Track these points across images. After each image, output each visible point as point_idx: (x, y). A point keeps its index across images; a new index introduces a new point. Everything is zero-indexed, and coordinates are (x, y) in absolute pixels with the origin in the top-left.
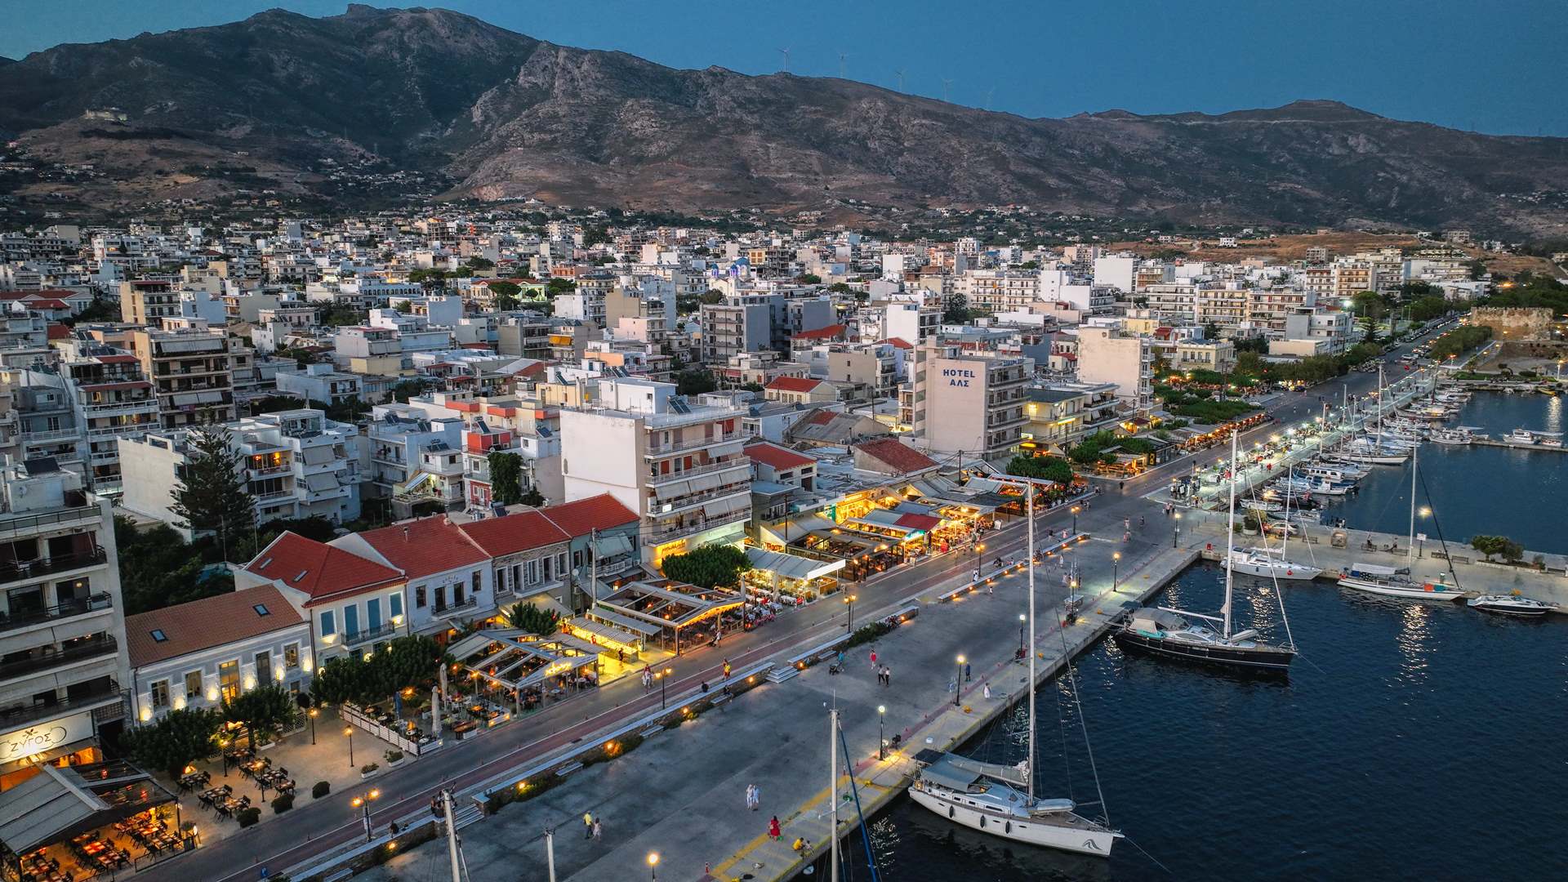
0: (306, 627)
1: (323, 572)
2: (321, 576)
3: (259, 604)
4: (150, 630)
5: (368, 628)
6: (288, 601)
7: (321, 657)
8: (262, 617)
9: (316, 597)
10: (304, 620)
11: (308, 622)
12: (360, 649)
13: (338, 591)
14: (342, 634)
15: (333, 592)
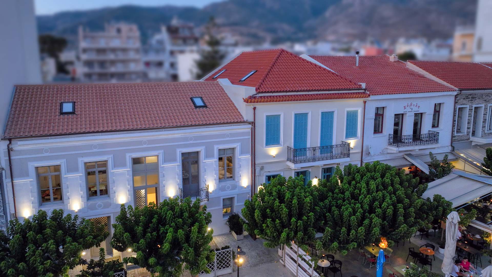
0: (247, 129)
1: (272, 70)
2: (269, 73)
3: (197, 96)
4: (62, 101)
5: (319, 145)
6: (231, 99)
7: (262, 172)
8: (198, 109)
9: (262, 92)
10: (245, 119)
11: (250, 123)
12: (308, 170)
13: (289, 91)
14: (288, 147)
15: (283, 92)
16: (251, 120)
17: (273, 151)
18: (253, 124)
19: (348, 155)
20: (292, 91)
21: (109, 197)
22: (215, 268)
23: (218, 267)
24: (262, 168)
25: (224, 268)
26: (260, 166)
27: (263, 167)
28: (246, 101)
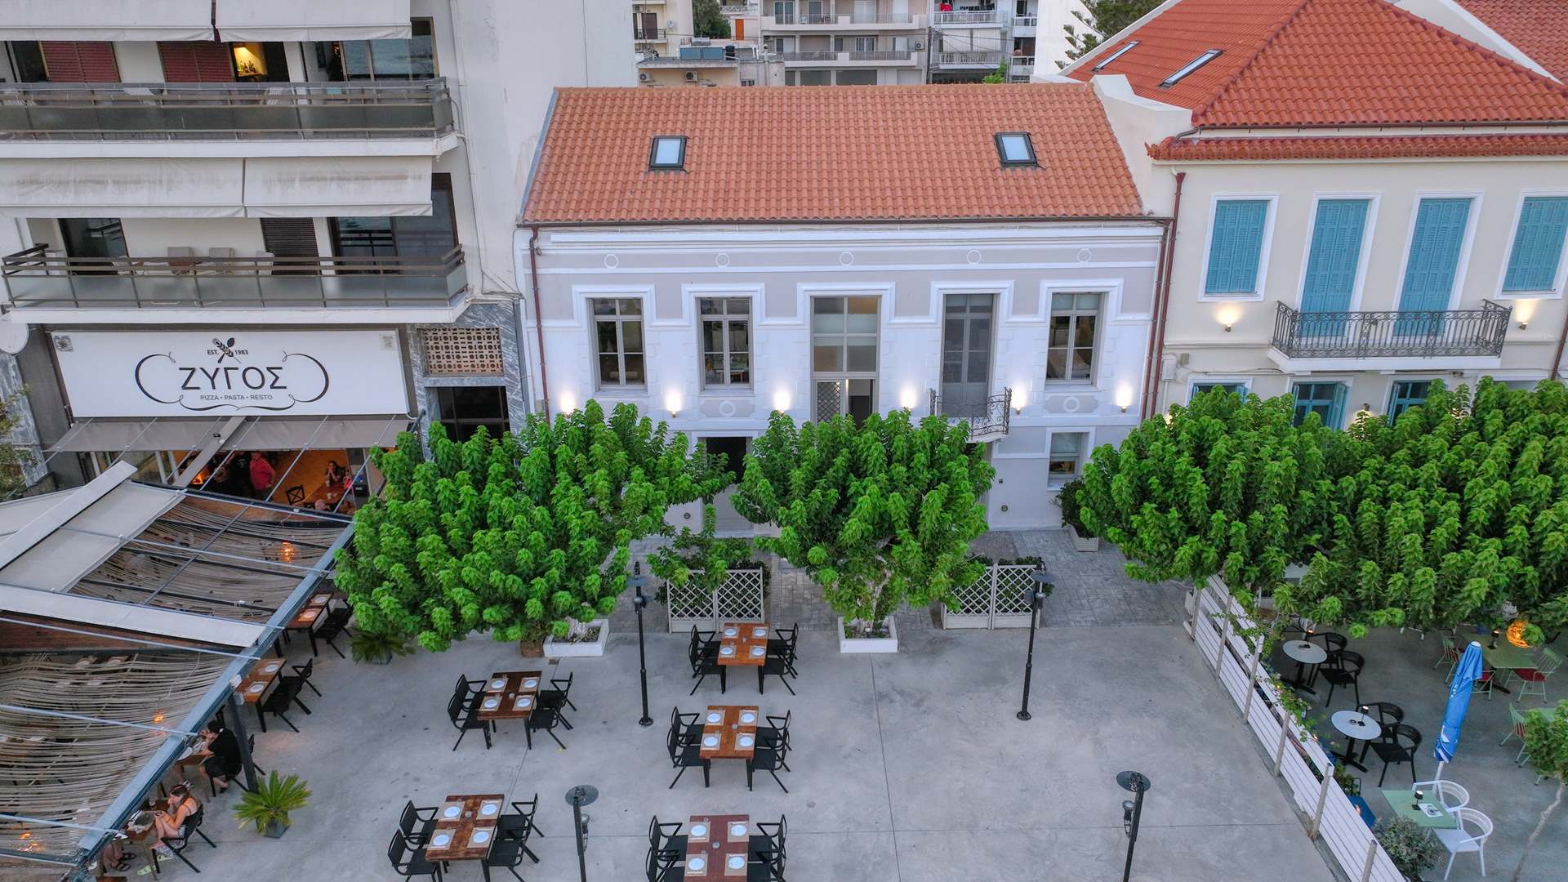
0: (1148, 238)
1: (1269, 51)
2: (1254, 63)
3: (1017, 130)
4: (659, 133)
5: (1395, 306)
6: (1119, 142)
7: (1182, 372)
8: (1008, 169)
9: (1213, 127)
10: (1146, 210)
11: (1159, 221)
12: (1340, 383)
13: (1310, 126)
14: (1280, 304)
15: (1288, 126)
16: (1165, 211)
17: (1229, 311)
18: (1169, 224)
19: (1496, 348)
20: (1321, 126)
21: (751, 389)
22: (993, 607)
23: (1000, 607)
24: (1184, 361)
25: (1016, 611)
26: (1179, 353)
27: (1188, 356)
28: (1155, 153)
